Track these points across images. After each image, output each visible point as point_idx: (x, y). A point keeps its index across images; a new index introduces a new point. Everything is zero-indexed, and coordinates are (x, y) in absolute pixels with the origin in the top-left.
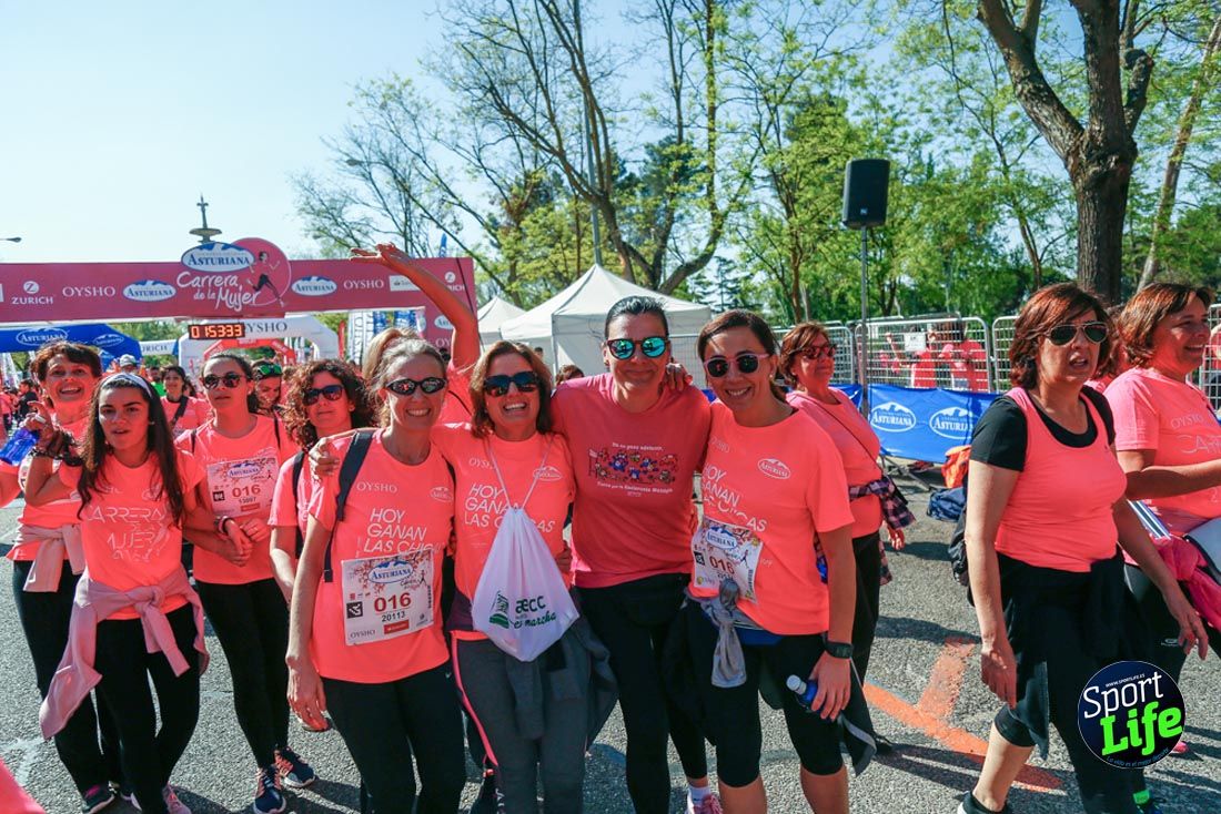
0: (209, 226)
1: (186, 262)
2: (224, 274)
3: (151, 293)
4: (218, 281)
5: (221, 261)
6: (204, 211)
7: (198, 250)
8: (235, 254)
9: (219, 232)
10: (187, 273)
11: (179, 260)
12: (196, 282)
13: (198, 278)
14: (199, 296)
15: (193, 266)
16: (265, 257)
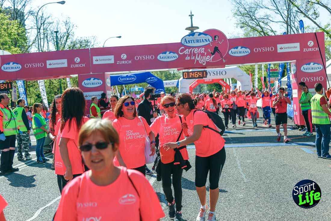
0: (194, 26)
1: (183, 43)
2: (199, 47)
3: (168, 57)
4: (196, 50)
5: (197, 41)
6: (191, 19)
7: (188, 36)
8: (204, 37)
9: (197, 28)
10: (183, 47)
11: (180, 42)
12: (187, 52)
13: (188, 50)
14: (188, 58)
15: (186, 44)
16: (217, 38)
